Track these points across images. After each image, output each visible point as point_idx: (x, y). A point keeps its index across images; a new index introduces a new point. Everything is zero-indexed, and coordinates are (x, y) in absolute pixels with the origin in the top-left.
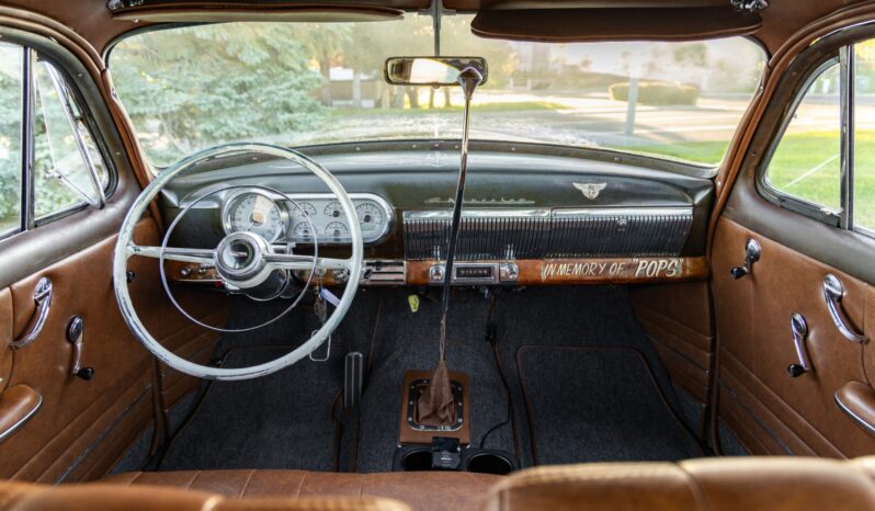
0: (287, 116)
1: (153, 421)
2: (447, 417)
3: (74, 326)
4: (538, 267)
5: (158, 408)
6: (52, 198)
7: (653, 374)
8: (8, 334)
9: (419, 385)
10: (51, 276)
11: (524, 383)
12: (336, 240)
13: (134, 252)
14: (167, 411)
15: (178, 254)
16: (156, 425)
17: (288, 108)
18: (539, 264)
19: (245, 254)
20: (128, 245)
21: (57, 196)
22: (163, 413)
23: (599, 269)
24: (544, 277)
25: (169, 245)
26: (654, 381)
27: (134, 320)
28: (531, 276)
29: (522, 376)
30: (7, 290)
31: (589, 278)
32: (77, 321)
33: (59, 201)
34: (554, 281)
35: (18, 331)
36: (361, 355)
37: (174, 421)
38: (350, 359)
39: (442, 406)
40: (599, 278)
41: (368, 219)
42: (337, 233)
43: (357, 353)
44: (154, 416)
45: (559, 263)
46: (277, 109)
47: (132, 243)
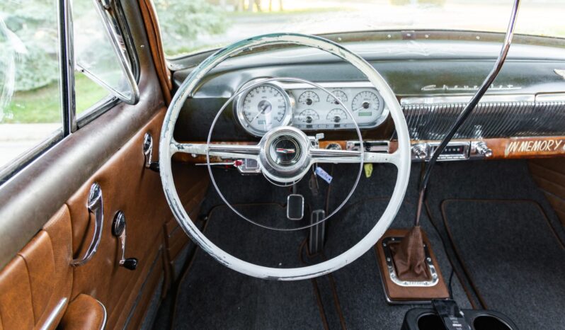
0: (192, 16)
1: (163, 272)
2: (422, 272)
3: (118, 221)
4: (503, 145)
5: (166, 262)
6: (32, 78)
7: (549, 221)
8: (69, 253)
9: (389, 242)
10: (100, 181)
11: (449, 230)
12: (336, 126)
13: (176, 150)
14: (172, 262)
15: (223, 151)
16: (165, 274)
17: (193, 11)
18: (504, 141)
19: (293, 150)
20: (171, 143)
21: (36, 77)
22: (170, 265)
23: (555, 145)
24: (507, 153)
25: (213, 141)
26: (549, 226)
27: (187, 222)
28: (498, 153)
29: (447, 224)
30: (65, 207)
31: (545, 153)
32: (120, 216)
33: (38, 80)
34: (514, 156)
35: (77, 246)
36: (323, 212)
37: (178, 268)
38: (315, 215)
39: (418, 264)
40: (553, 153)
41: (366, 106)
42: (337, 119)
43: (320, 211)
44: (164, 268)
45: (521, 141)
46: (185, 11)
47: (173, 141)
